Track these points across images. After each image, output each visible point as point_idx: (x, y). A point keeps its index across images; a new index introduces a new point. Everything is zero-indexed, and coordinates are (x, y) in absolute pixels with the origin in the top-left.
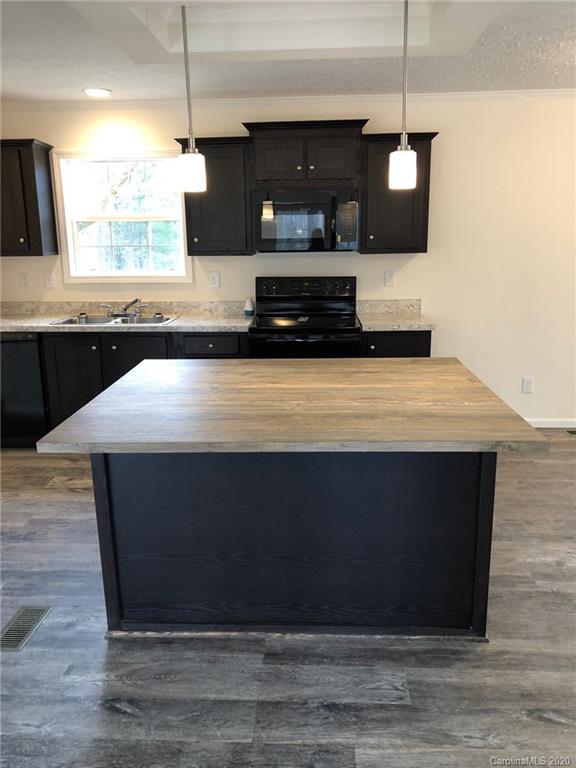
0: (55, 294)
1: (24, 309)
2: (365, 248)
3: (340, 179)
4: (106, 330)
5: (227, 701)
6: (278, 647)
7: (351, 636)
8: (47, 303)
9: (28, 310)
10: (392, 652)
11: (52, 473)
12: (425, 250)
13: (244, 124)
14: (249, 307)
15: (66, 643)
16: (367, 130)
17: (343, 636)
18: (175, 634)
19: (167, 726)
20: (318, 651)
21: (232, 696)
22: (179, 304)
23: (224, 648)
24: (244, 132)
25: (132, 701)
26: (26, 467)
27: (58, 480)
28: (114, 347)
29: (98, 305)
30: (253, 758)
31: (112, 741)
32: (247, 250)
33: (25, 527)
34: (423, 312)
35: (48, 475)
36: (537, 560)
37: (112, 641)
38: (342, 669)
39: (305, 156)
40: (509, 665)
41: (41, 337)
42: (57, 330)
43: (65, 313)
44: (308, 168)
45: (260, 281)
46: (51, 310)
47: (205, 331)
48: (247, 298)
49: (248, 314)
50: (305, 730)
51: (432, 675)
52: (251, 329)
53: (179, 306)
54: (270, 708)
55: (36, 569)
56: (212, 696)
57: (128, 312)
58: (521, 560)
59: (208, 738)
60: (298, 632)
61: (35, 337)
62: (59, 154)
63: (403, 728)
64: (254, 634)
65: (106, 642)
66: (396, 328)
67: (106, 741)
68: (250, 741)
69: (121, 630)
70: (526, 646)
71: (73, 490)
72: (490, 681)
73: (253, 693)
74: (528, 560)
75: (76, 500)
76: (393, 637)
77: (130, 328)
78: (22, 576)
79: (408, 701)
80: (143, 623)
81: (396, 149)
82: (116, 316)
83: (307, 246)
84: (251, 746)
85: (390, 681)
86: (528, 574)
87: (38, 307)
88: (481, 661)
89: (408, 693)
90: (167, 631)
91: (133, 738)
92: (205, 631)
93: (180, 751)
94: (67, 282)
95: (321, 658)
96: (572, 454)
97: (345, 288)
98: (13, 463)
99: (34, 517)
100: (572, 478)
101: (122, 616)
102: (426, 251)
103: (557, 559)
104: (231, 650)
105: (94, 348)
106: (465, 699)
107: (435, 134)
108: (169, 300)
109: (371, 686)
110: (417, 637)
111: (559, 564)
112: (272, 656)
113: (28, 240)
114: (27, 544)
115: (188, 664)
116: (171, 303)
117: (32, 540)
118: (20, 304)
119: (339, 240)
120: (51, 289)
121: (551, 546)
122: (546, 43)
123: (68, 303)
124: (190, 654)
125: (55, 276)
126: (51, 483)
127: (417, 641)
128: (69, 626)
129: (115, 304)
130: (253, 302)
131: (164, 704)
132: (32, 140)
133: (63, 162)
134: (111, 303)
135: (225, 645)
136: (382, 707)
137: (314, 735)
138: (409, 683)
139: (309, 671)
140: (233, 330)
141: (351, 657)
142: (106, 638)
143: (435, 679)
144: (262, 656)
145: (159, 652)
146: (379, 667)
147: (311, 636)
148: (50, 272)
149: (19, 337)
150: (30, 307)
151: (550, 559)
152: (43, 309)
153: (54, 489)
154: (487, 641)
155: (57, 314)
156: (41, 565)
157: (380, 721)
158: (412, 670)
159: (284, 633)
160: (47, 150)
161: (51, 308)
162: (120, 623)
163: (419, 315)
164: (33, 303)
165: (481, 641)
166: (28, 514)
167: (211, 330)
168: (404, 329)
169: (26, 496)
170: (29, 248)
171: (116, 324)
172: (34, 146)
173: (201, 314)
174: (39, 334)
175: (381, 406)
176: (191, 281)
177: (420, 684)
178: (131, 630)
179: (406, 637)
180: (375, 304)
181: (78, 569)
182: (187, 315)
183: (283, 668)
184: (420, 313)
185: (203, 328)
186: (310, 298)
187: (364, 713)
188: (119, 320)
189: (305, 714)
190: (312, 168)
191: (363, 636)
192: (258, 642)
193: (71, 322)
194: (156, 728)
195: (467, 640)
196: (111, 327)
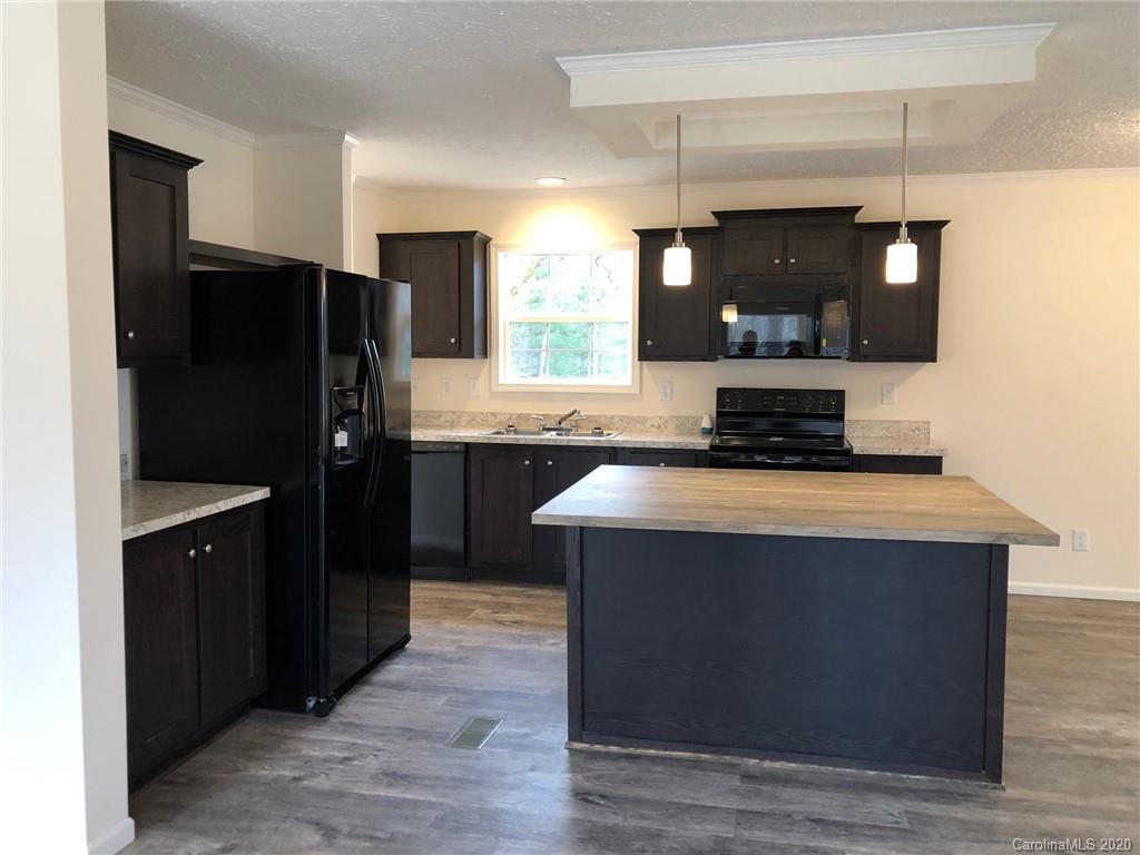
0: (480, 403)
1: (442, 420)
2: (857, 355)
3: (827, 274)
4: (543, 443)
5: (704, 807)
6: (756, 771)
7: (838, 769)
8: (469, 413)
9: (447, 421)
10: (887, 787)
11: (473, 606)
12: (933, 359)
13: (713, 213)
14: (706, 424)
15: (526, 748)
16: (860, 218)
17: (830, 768)
18: (639, 751)
19: (643, 817)
20: (801, 779)
21: (709, 803)
22: (622, 418)
23: (695, 767)
24: (713, 222)
25: (603, 796)
26: (442, 599)
27: (480, 612)
28: (550, 463)
29: (527, 417)
30: (735, 847)
31: (590, 822)
32: (709, 356)
33: (456, 652)
34: (932, 436)
35: (469, 607)
36: (1077, 727)
37: (573, 752)
38: (830, 795)
39: (785, 249)
40: (1028, 810)
41: (468, 448)
42: (486, 441)
43: (490, 426)
44: (787, 261)
45: (721, 392)
46: (473, 422)
47: (655, 447)
48: (706, 415)
49: (706, 432)
50: (790, 834)
51: (935, 809)
52: (712, 447)
53: (622, 421)
54: (751, 816)
55: (476, 688)
56: (689, 801)
57: (563, 425)
58: (1054, 725)
59: (686, 829)
60: (778, 760)
61: (463, 448)
62: (497, 246)
63: (900, 844)
64: (728, 758)
65: (566, 752)
66: (896, 452)
67: (583, 821)
68: (732, 836)
69: (582, 742)
70: (1049, 797)
71: (501, 623)
72: (1003, 820)
73: (732, 803)
74: (1065, 726)
75: (505, 631)
76: (889, 774)
77: (569, 440)
78: (465, 692)
79: (907, 826)
80: (604, 736)
81: (895, 242)
82: (549, 430)
83: (786, 351)
84: (732, 839)
85: (884, 809)
86: (1063, 739)
87: (459, 417)
88: (993, 804)
89: (906, 820)
90: (631, 746)
91: (610, 823)
92: (674, 750)
93: (659, 835)
94: (493, 390)
95: (805, 784)
96: (1136, 619)
97: (832, 404)
98: (427, 593)
99: (462, 644)
100: (1137, 654)
101: (583, 727)
102: (935, 361)
103: (1103, 728)
104: (702, 769)
105: (527, 462)
106: (972, 831)
107: (945, 223)
108: (609, 414)
109: (864, 810)
110: (918, 777)
111: (1104, 733)
112: (747, 777)
113: (459, 341)
114: (462, 667)
115: (657, 776)
116: (613, 417)
117: (464, 663)
118: (439, 414)
119: (824, 345)
120: (478, 397)
121: (1098, 717)
122: (1077, 124)
123: (493, 414)
124: (660, 769)
125: (481, 382)
126: (473, 614)
127: (918, 779)
128: (525, 736)
129: (547, 417)
130: (711, 418)
131: (639, 802)
132: (476, 232)
133: (500, 255)
134: (543, 415)
135: (696, 764)
136: (875, 827)
137: (799, 839)
138: (907, 812)
139: (790, 793)
140: (691, 447)
141: (839, 785)
142: (566, 748)
143: (938, 813)
144: (739, 777)
145: (624, 764)
146: (872, 797)
147: (793, 765)
148: (476, 378)
149: (445, 448)
150: (450, 417)
151: (1095, 728)
152: (464, 419)
153: (478, 620)
154: (1003, 789)
155: (481, 426)
156: (481, 685)
157: (874, 836)
158: (909, 803)
159: (762, 760)
160: (486, 241)
161: (474, 419)
162: (581, 734)
163: (928, 441)
164: (453, 412)
165: (995, 788)
166: (456, 641)
167: (663, 446)
168: (906, 454)
169: (448, 624)
170: (460, 349)
171: (550, 437)
172: (475, 239)
173: (647, 431)
174: (467, 445)
175: (877, 507)
176: (638, 392)
177: (919, 814)
178: (591, 743)
179: (905, 776)
180: (870, 424)
181: (523, 691)
182: (631, 431)
183: (762, 788)
184: (928, 438)
185: (654, 443)
186: (785, 415)
187: (855, 830)
188: (554, 433)
189: (789, 823)
190: (792, 261)
191: (853, 771)
192: (732, 765)
193: (498, 433)
194: (632, 817)
195: (978, 786)
196: (548, 440)
